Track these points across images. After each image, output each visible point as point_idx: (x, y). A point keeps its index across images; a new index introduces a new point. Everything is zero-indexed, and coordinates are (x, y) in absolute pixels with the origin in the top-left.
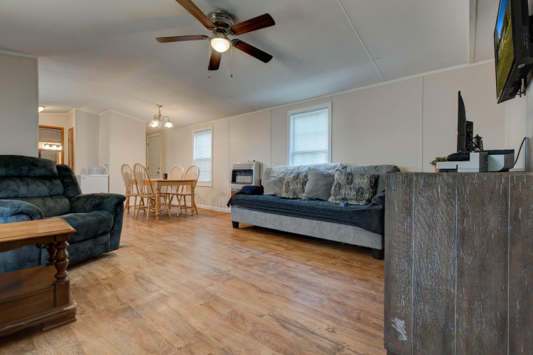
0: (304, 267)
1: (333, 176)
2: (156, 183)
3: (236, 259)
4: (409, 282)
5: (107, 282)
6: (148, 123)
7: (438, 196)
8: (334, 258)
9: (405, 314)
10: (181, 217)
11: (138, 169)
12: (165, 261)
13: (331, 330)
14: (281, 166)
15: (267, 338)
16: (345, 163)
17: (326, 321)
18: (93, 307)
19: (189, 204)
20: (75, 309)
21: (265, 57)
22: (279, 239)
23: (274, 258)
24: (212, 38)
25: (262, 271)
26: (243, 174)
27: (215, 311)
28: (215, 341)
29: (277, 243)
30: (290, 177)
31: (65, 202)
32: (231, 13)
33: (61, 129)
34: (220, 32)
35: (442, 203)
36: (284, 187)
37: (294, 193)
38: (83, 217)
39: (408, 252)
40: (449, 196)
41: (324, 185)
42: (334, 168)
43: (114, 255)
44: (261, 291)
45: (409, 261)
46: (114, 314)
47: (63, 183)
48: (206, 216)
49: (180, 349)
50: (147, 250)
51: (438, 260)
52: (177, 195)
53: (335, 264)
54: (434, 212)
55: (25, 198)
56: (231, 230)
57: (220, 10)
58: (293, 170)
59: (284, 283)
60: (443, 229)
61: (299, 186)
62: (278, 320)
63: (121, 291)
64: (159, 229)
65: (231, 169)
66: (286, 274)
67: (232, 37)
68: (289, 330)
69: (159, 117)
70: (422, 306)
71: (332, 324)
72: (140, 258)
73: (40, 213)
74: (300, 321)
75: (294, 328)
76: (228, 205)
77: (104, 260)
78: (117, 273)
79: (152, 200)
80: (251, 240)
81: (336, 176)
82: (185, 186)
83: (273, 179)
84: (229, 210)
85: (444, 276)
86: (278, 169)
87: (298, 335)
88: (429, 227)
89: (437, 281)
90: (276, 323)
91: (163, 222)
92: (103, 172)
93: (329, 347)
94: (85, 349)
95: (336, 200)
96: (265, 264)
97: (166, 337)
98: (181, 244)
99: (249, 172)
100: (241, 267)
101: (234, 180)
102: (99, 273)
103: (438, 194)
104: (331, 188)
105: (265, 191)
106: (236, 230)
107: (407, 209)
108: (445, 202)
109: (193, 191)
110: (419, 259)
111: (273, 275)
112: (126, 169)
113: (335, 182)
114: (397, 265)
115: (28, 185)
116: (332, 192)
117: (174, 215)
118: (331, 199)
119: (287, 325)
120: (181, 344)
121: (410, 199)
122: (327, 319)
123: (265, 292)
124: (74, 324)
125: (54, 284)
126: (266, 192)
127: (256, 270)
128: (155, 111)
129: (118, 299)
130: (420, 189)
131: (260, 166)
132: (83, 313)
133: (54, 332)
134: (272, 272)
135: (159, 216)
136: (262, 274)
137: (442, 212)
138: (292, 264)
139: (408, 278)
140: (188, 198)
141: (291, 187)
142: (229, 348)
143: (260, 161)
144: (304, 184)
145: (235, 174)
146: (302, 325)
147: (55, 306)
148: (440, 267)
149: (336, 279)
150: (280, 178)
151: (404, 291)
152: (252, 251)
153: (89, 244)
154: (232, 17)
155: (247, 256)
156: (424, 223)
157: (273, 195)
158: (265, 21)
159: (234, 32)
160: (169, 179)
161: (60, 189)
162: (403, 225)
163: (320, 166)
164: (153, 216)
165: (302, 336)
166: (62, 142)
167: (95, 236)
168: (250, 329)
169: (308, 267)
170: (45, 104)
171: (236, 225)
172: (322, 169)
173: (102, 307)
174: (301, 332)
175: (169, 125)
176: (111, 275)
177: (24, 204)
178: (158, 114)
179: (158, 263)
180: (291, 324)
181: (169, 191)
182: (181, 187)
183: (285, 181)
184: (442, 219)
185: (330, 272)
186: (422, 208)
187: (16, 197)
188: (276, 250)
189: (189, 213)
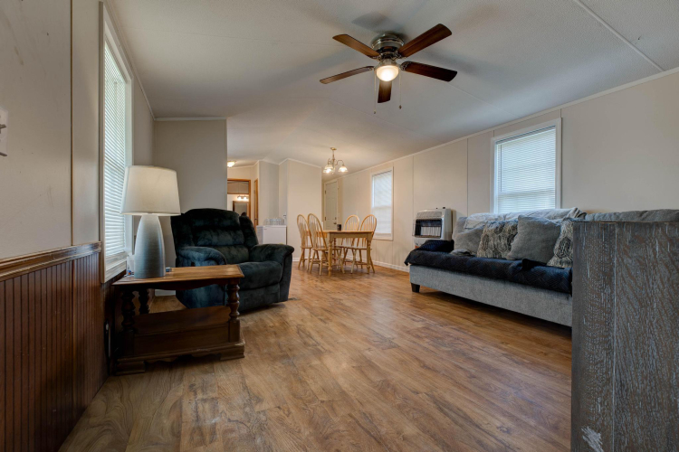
0: (493, 350)
1: (560, 227)
2: (328, 235)
3: (405, 327)
4: (609, 380)
5: (272, 329)
6: (323, 169)
7: (655, 257)
8: (548, 345)
9: (603, 425)
10: (356, 274)
11: (313, 220)
12: (328, 319)
13: (505, 429)
14: (480, 214)
15: (416, 416)
16: (582, 209)
17: (502, 418)
18: (259, 349)
19: (365, 260)
20: (243, 347)
21: (447, 75)
22: (471, 311)
23: (455, 333)
24: (378, 67)
25: (433, 346)
26: (429, 224)
27: (366, 376)
28: (358, 404)
29: (465, 316)
30: (490, 228)
31: (245, 251)
32: (398, 32)
33: (249, 181)
34: (387, 58)
35: (662, 268)
36: (481, 242)
37: (496, 251)
38: (257, 266)
39: (607, 336)
40: (674, 259)
41: (543, 241)
42: (562, 216)
43: (283, 306)
44: (425, 366)
45: (609, 350)
46: (274, 359)
47: (244, 234)
48: (384, 275)
49: (322, 402)
50: (313, 305)
51: (655, 354)
52: (353, 249)
53: (546, 354)
54: (648, 280)
55: (215, 246)
56: (409, 294)
57: (386, 33)
58: (496, 219)
59: (459, 364)
60: (664, 307)
61: (503, 242)
62: (435, 402)
63: (282, 340)
64: (328, 285)
65: (415, 218)
66: (464, 354)
67: (400, 61)
68: (446, 414)
69: (333, 162)
70: (629, 418)
71: (510, 424)
72: (306, 312)
73: (224, 260)
74: (465, 409)
75: (453, 415)
76: (406, 263)
77: (274, 309)
78: (284, 323)
79: (325, 253)
80: (432, 308)
81: (563, 228)
82: (361, 239)
83: (467, 231)
84: (407, 269)
85: (665, 378)
86: (476, 217)
87: (456, 423)
88: (640, 304)
89: (653, 384)
90: (432, 404)
91: (336, 278)
92: (282, 222)
93: (495, 447)
94: (247, 382)
95: (561, 263)
96: (440, 338)
97: (313, 388)
98: (348, 303)
99: (436, 222)
100: (409, 336)
101: (418, 233)
102: (268, 321)
103: (655, 254)
104: (554, 245)
105: (455, 247)
106: (416, 294)
107: (605, 274)
108: (667, 266)
109: (368, 245)
110: (625, 348)
111: (448, 352)
112: (301, 220)
113: (561, 237)
114: (590, 353)
115: (218, 235)
116: (556, 252)
117: (347, 272)
118: (552, 262)
119: (446, 410)
120: (324, 398)
121: (611, 260)
122: (504, 416)
123: (429, 368)
124: (242, 360)
125: (229, 322)
126: (457, 249)
127: (426, 343)
128: (328, 155)
129: (279, 345)
130: (626, 245)
131: (452, 214)
132: (250, 352)
133: (228, 362)
134: (447, 349)
135: (332, 271)
136: (432, 348)
137: (662, 282)
138: (476, 344)
139: (606, 373)
140: (364, 253)
141: (491, 243)
142: (370, 415)
143: (452, 208)
144: (511, 238)
145: (419, 224)
146: (465, 414)
147: (229, 340)
148: (659, 364)
149: (540, 373)
150: (477, 230)
151: (601, 392)
152: (428, 321)
153: (261, 292)
154: (400, 36)
155: (419, 325)
156: (631, 296)
157: (466, 253)
158: (440, 32)
159: (402, 54)
160: (343, 230)
161: (241, 239)
162: (600, 297)
163: (538, 213)
164: (325, 271)
165: (461, 426)
166: (249, 193)
167: (267, 285)
168: (399, 402)
169: (499, 350)
170: (235, 158)
171: (416, 288)
172: (542, 218)
173: (265, 351)
174: (461, 421)
175: (343, 170)
176: (277, 324)
177: (213, 251)
178: (331, 158)
179: (321, 320)
180: (451, 410)
181: (345, 245)
182: (356, 239)
183: (483, 235)
184: (662, 293)
185: (533, 363)
186: (630, 275)
187: (210, 245)
188: (461, 324)
189: (366, 270)
